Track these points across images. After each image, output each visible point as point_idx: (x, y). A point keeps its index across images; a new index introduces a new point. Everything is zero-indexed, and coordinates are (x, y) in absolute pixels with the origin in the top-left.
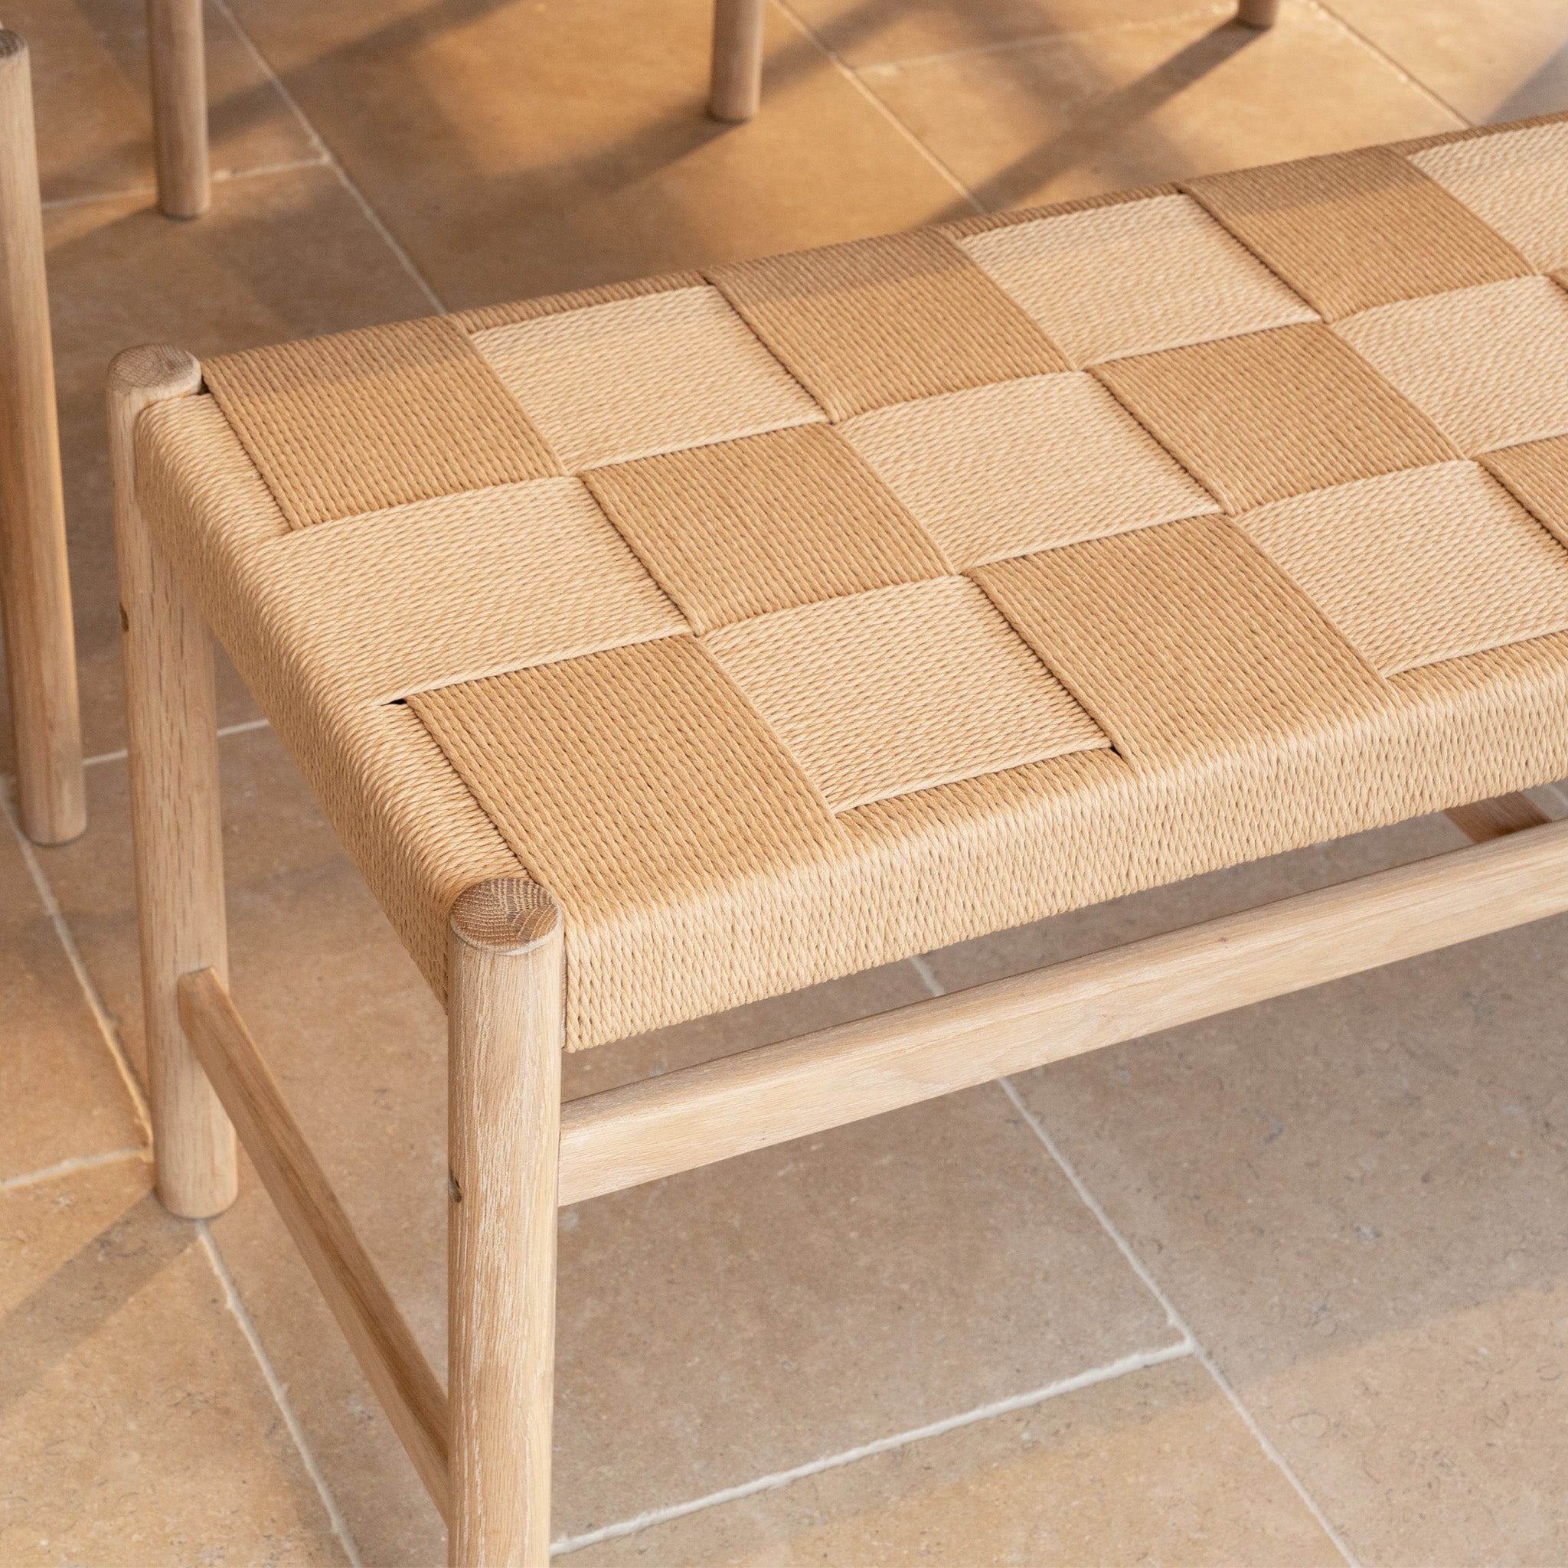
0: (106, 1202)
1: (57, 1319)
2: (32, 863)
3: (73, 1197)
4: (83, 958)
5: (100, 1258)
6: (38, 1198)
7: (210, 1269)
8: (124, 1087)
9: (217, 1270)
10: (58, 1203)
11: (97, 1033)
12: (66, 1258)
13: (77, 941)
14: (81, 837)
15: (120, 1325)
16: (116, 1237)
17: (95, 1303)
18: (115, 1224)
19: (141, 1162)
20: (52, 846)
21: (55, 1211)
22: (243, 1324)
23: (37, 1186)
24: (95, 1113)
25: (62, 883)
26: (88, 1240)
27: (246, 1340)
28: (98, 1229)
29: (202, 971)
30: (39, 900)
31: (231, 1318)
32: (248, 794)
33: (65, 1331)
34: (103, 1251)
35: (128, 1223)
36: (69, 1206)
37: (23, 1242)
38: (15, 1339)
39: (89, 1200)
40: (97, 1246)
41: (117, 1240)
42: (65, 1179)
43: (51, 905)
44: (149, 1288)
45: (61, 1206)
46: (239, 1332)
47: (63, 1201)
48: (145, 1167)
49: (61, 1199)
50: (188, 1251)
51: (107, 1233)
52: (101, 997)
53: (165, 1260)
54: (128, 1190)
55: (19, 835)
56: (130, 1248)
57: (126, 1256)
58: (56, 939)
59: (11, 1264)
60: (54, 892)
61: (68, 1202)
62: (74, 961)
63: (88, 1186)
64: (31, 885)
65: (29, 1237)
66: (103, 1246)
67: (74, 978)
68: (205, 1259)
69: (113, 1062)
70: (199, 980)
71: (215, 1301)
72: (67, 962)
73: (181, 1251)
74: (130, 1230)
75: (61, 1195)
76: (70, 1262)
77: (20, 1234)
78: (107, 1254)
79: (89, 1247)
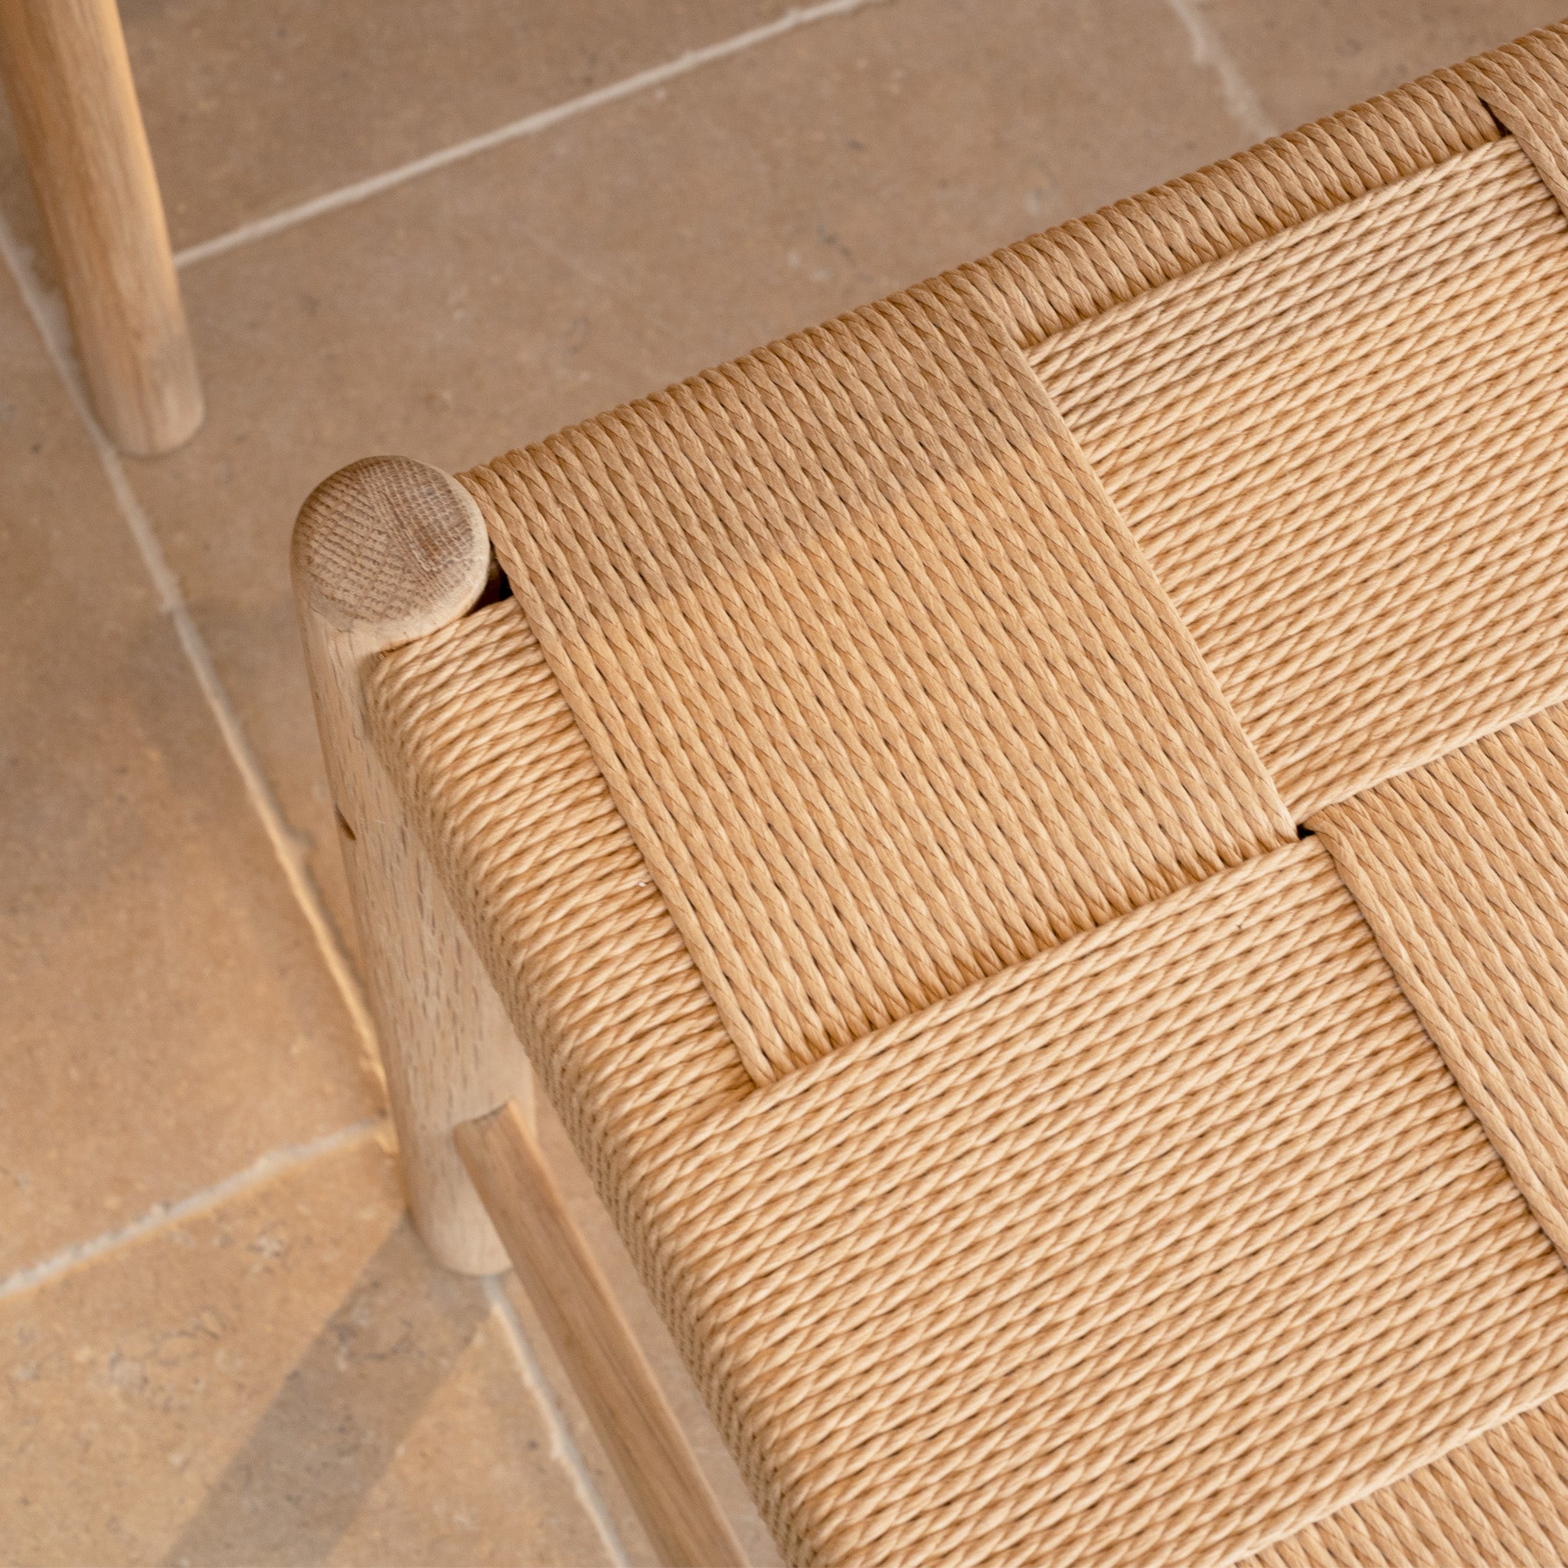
0: (336, 1243)
1: (289, 1498)
2: (124, 495)
3: (283, 1235)
4: (235, 706)
5: (342, 1365)
6: (227, 1242)
7: (517, 1376)
8: (334, 990)
9: (529, 1378)
10: (259, 1250)
11: (277, 872)
12: (287, 1368)
13: (220, 668)
14: (200, 432)
15: (390, 1505)
16: (361, 1318)
17: (346, 1461)
18: (357, 1292)
19: (382, 1154)
20: (155, 458)
21: (257, 1268)
22: (582, 1491)
23: (222, 1215)
24: (295, 1050)
25: (180, 538)
26: (317, 1328)
27: (591, 1527)
28: (330, 1303)
29: (494, 1113)
30: (143, 578)
31: (563, 1482)
32: (458, 315)
33: (305, 1524)
34: (344, 1350)
35: (376, 1285)
36: (277, 1254)
37: (214, 1336)
38: (229, 1546)
39: (309, 1240)
40: (334, 1339)
41: (364, 1323)
42: (265, 1197)
43: (169, 598)
44: (426, 1423)
45: (266, 1254)
46: (577, 1509)
47: (269, 1245)
48: (389, 1163)
49: (263, 1242)
50: (479, 1340)
51: (346, 1310)
52: (272, 788)
53: (444, 1362)
54: (367, 1215)
55: (93, 428)
56: (387, 1338)
57: (382, 1357)
58: (185, 666)
59: (201, 1387)
60: (169, 558)
61: (276, 1247)
62: (218, 708)
63: (303, 1209)
64: (129, 547)
65: (224, 1327)
66: (342, 1339)
67: (225, 754)
68: (506, 1356)
69: (311, 938)
70: (492, 1137)
71: (533, 1445)
72: (209, 716)
73: (467, 1341)
74: (381, 1301)
75: (263, 1233)
76: (295, 1375)
77: (209, 1321)
78: (351, 1356)
79: (320, 1342)
